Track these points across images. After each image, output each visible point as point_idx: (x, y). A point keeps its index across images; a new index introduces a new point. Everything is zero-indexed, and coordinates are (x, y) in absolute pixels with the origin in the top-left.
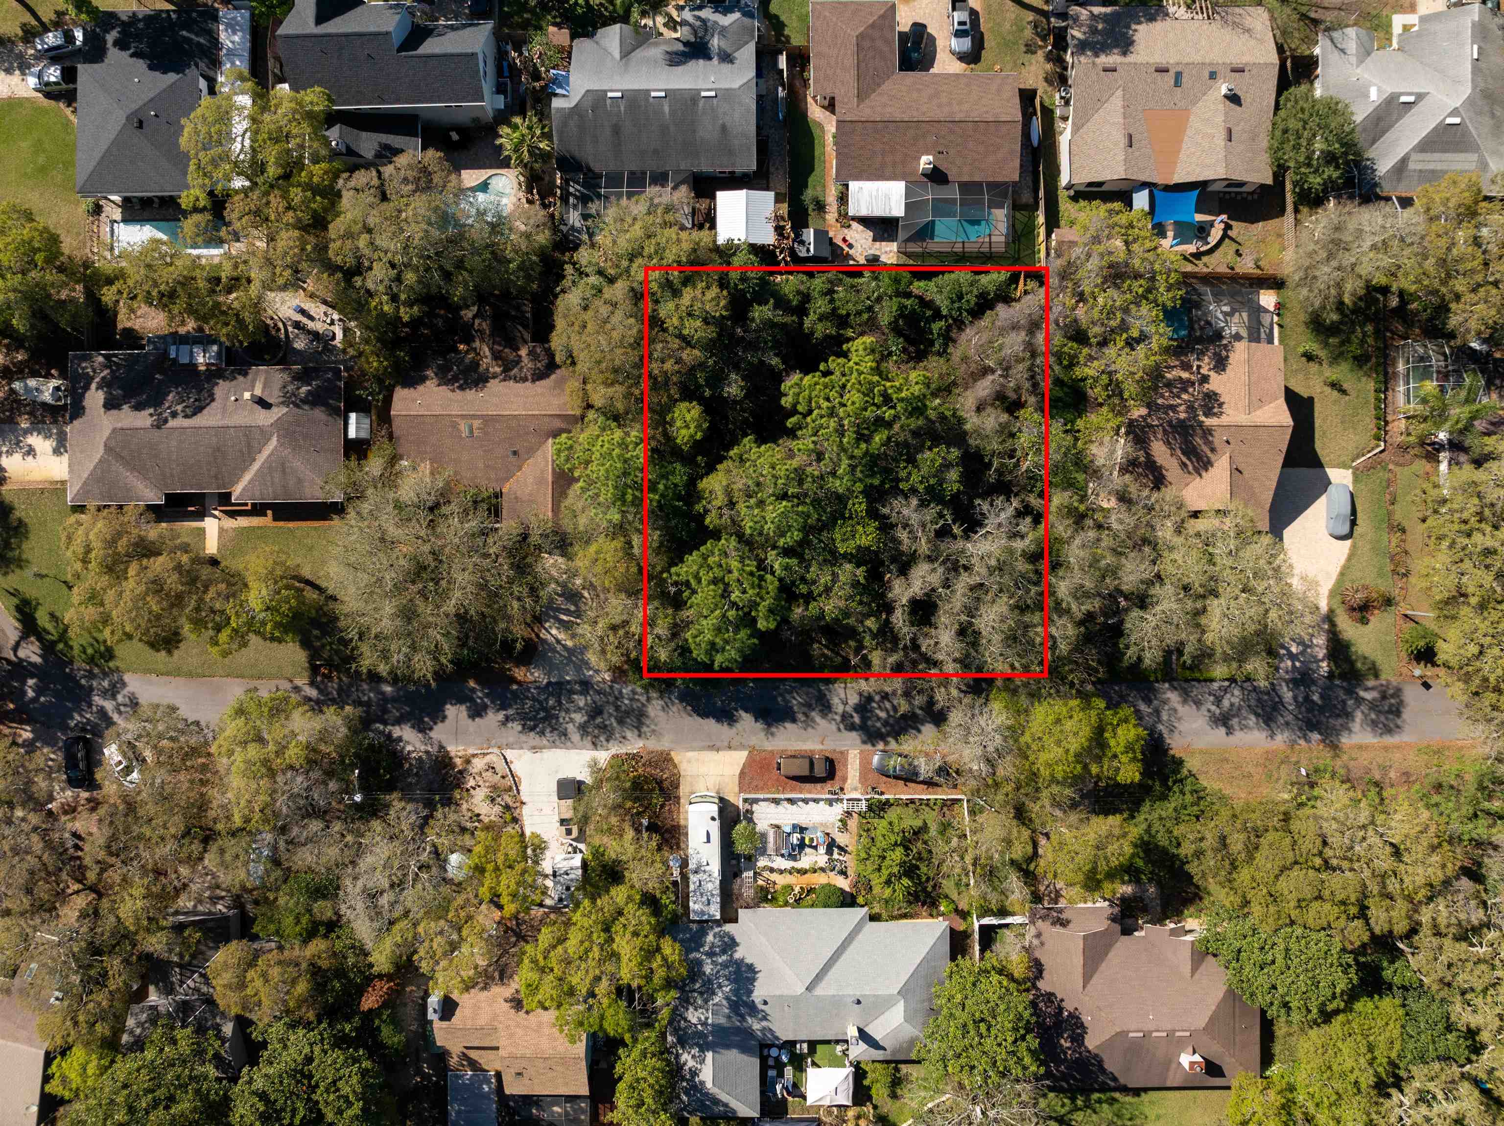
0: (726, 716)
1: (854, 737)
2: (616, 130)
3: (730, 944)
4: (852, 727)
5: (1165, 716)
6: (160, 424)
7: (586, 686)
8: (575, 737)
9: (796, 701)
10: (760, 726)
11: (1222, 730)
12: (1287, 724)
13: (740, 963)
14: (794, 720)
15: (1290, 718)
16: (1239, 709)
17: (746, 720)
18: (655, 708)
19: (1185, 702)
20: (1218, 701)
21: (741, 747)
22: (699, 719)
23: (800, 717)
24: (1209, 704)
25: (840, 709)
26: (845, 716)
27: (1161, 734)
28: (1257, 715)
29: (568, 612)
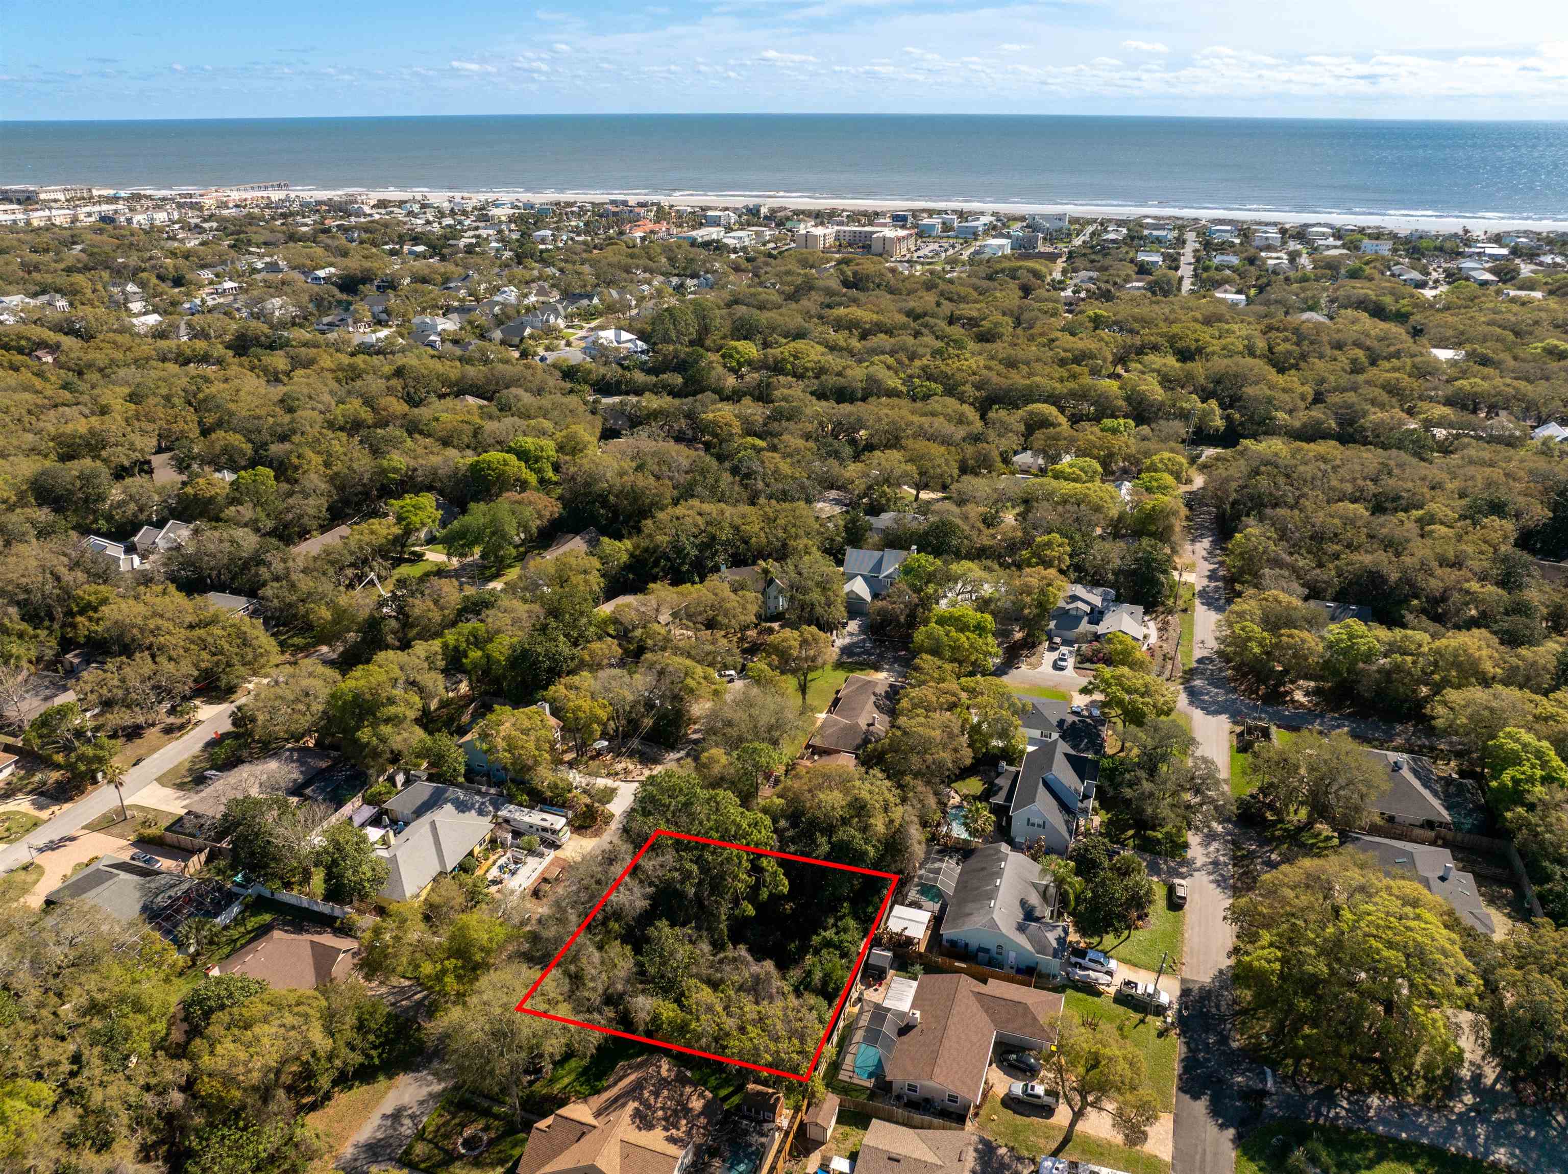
2: (983, 869)
3: (481, 813)
5: (430, 1078)
6: (875, 694)
11: (389, 1112)
12: (356, 1160)
13: (469, 809)
15: (358, 1164)
16: (395, 1130)
19: (430, 1094)
20: (412, 1117)
24: (416, 1110)
27: (419, 1071)
28: (380, 1140)
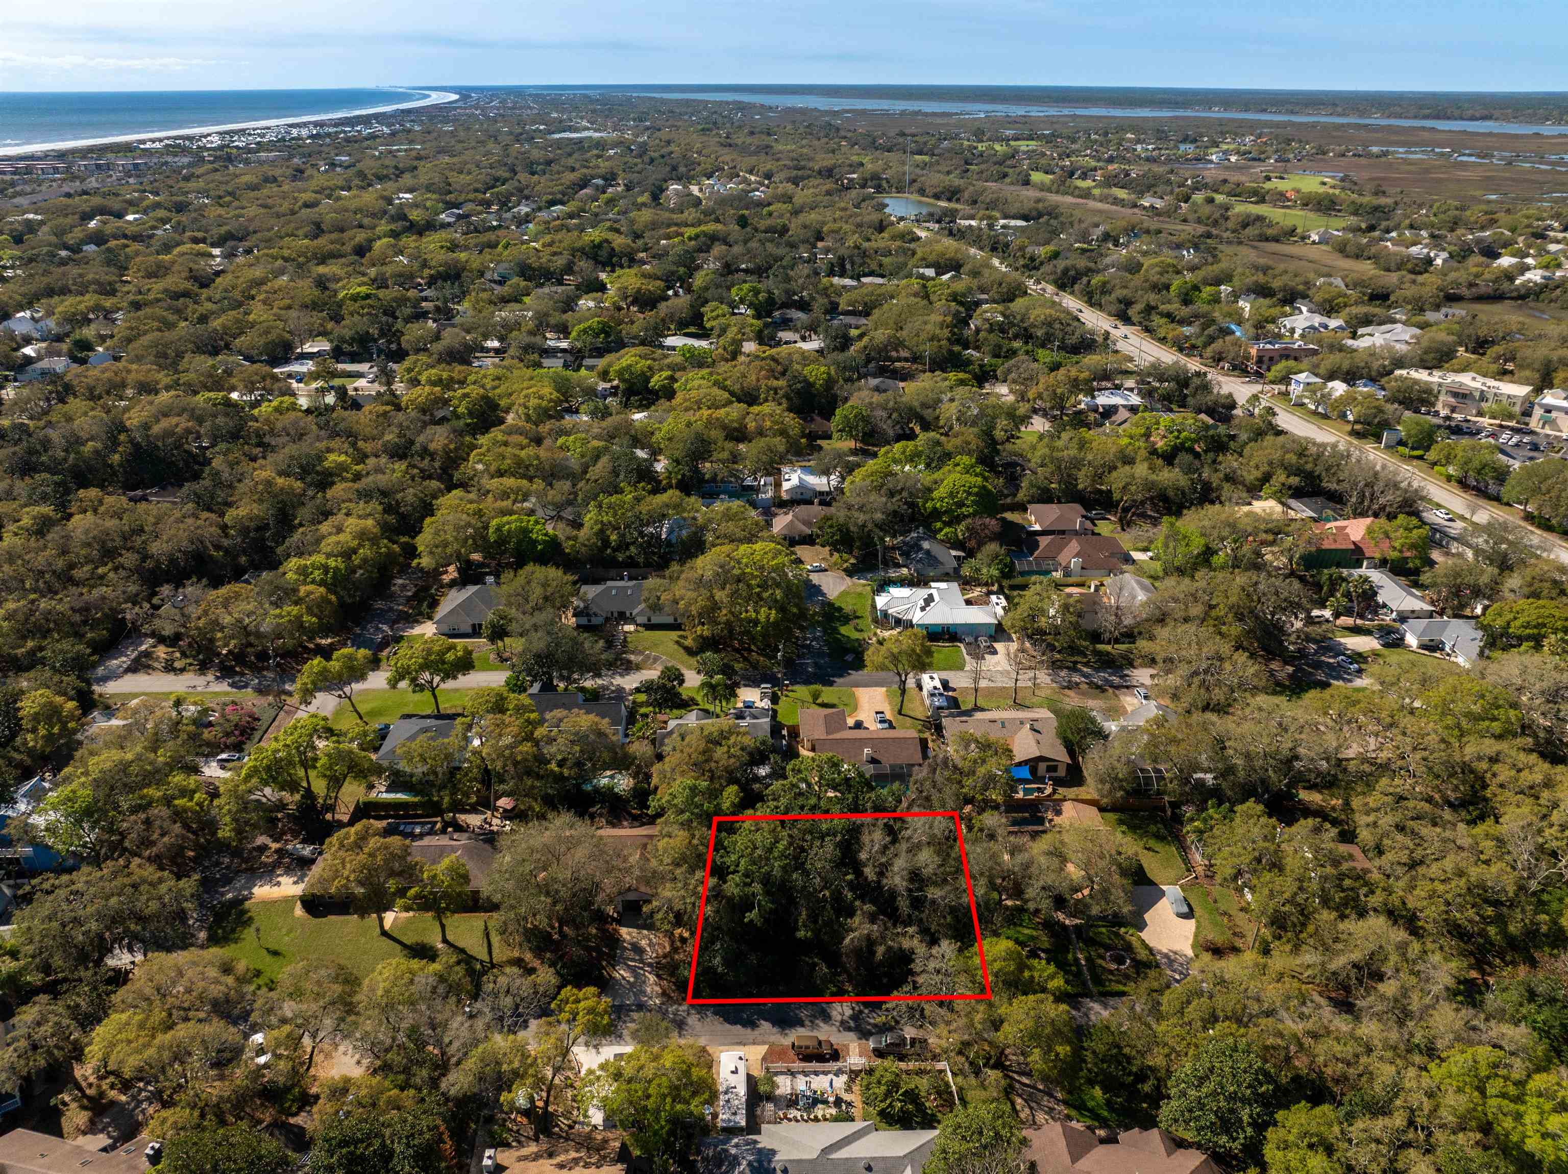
0: (752, 1024)
1: (852, 1035)
4: (849, 1029)
7: (641, 1007)
8: (628, 1038)
9: (803, 1014)
10: (775, 1030)
14: (803, 1026)
17: (765, 1026)
18: (693, 1020)
21: (764, 1043)
22: (728, 1026)
23: (807, 1023)
25: (839, 1018)
26: (842, 1022)
29: (633, 960)
